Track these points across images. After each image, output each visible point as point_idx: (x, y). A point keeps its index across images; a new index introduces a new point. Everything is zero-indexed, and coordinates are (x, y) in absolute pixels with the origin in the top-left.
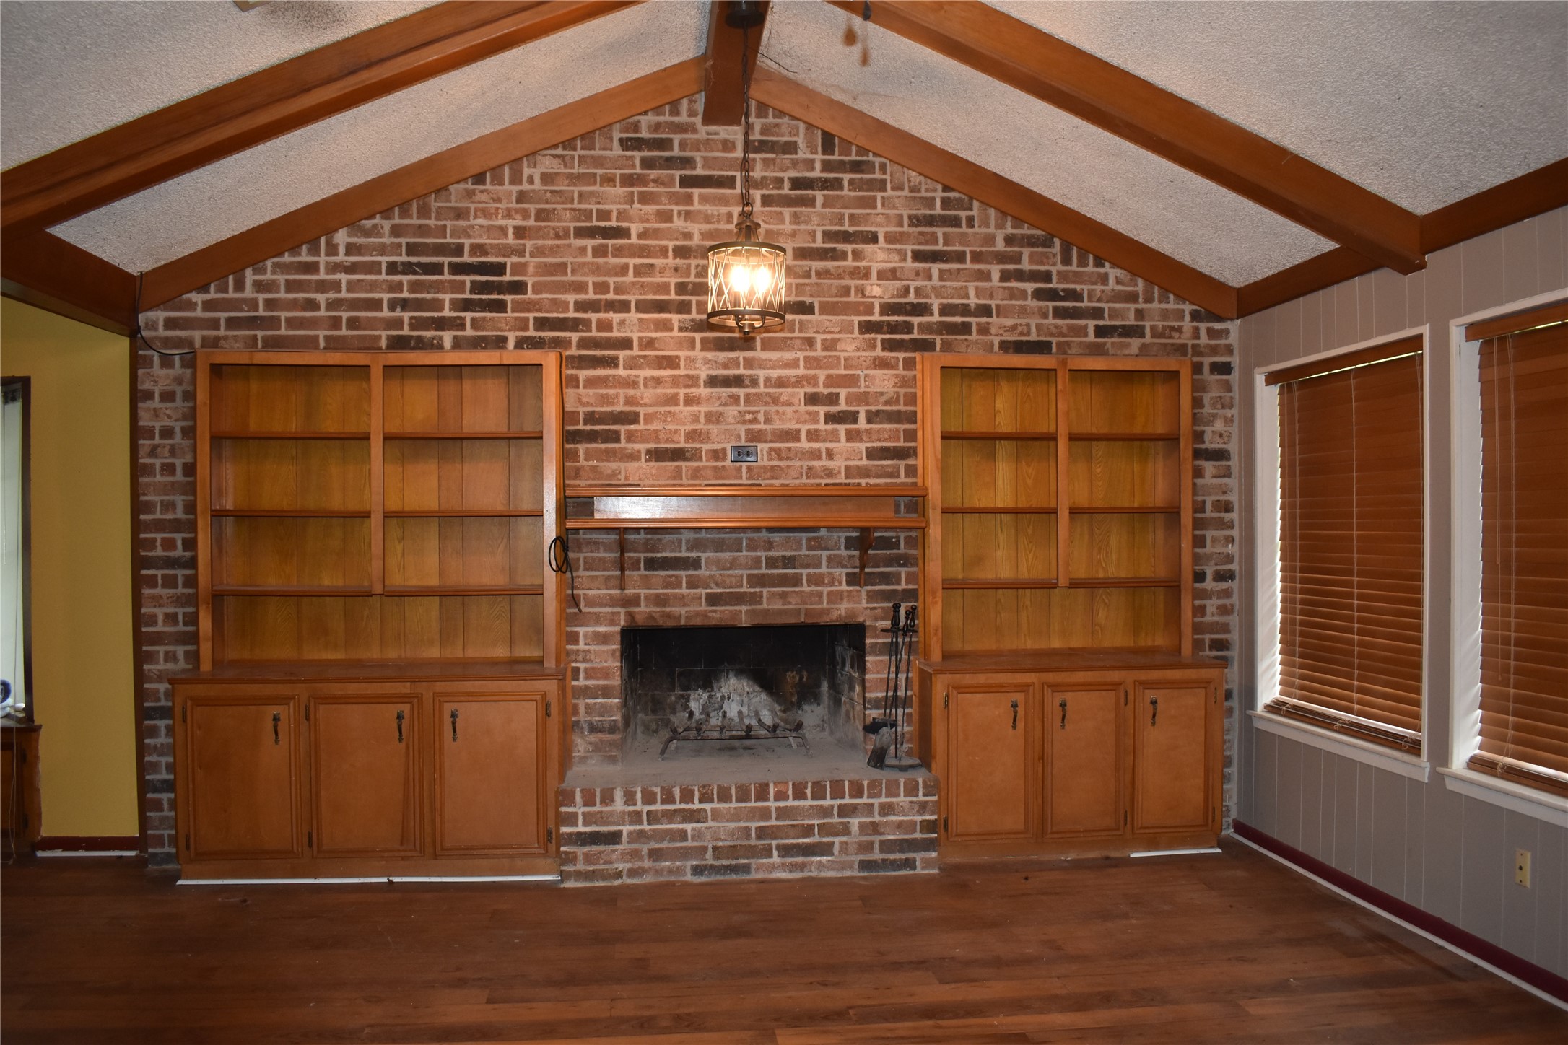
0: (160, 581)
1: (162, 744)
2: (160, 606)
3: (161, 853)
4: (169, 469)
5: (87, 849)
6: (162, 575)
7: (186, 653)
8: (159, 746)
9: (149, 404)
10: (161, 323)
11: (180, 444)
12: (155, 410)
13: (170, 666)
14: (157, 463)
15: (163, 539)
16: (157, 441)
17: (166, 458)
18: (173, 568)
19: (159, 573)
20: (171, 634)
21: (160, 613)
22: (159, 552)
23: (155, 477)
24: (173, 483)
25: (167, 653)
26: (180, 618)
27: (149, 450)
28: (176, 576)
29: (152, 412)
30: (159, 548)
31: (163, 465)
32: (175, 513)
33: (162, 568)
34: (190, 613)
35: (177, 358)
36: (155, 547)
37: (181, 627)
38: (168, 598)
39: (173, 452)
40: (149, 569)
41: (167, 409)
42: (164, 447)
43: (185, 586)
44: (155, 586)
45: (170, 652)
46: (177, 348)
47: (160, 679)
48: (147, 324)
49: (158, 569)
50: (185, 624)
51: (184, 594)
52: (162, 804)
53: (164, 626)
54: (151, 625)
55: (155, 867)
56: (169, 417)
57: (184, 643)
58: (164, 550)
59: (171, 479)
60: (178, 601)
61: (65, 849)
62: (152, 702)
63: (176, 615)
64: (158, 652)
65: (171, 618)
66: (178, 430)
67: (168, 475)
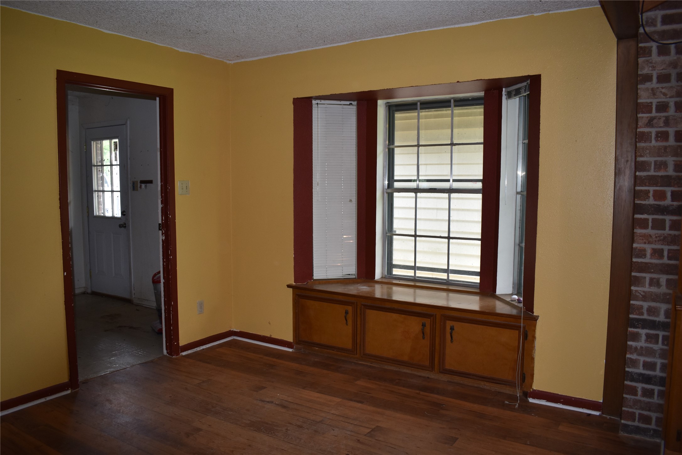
0: (650, 224)
1: (641, 347)
2: (649, 243)
3: (632, 426)
4: (663, 136)
5: (564, 403)
6: (653, 219)
7: (668, 281)
8: (639, 348)
9: (648, 85)
10: (659, 20)
11: (674, 116)
12: (653, 89)
13: (654, 289)
14: (653, 131)
15: (655, 191)
16: (654, 114)
17: (661, 127)
18: (663, 214)
19: (650, 217)
20: (656, 265)
21: (649, 248)
22: (651, 201)
23: (651, 142)
24: (665, 148)
25: (651, 280)
26: (666, 253)
27: (646, 122)
28: (664, 221)
29: (650, 91)
30: (651, 198)
31: (657, 133)
32: (667, 171)
33: (653, 214)
34: (674, 250)
35: (672, 47)
36: (648, 197)
37: (665, 260)
38: (656, 237)
39: (667, 122)
40: (642, 214)
41: (662, 88)
42: (660, 119)
43: (671, 228)
44: (646, 227)
45: (654, 278)
46: (672, 38)
47: (645, 298)
48: (647, 22)
49: (649, 214)
50: (669, 258)
51: (670, 235)
52: (637, 391)
53: (651, 258)
54: (641, 257)
55: (626, 434)
56: (665, 94)
57: (667, 273)
58: (655, 200)
59: (665, 144)
60: (665, 240)
61: (548, 400)
62: (636, 314)
63: (662, 250)
64: (645, 278)
65: (658, 253)
66: (672, 105)
67: (662, 141)
